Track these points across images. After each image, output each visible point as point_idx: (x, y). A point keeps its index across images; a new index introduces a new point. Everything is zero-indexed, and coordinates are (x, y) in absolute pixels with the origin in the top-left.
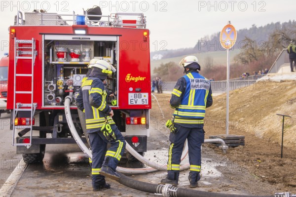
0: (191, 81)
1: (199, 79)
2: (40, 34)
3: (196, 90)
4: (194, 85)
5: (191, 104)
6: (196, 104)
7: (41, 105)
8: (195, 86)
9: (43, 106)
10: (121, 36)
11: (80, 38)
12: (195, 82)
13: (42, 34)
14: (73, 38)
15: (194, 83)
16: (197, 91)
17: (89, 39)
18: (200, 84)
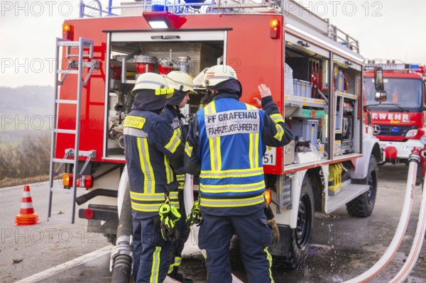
0: (206, 120)
1: (228, 113)
2: (104, 32)
3: (221, 137)
4: (215, 127)
5: (216, 168)
6: (227, 166)
7: (102, 156)
8: (218, 130)
9: (104, 158)
10: (231, 29)
11: (162, 37)
12: (217, 120)
13: (107, 32)
14: (152, 38)
15: (217, 124)
16: (225, 141)
17: (178, 37)
18: (229, 123)
